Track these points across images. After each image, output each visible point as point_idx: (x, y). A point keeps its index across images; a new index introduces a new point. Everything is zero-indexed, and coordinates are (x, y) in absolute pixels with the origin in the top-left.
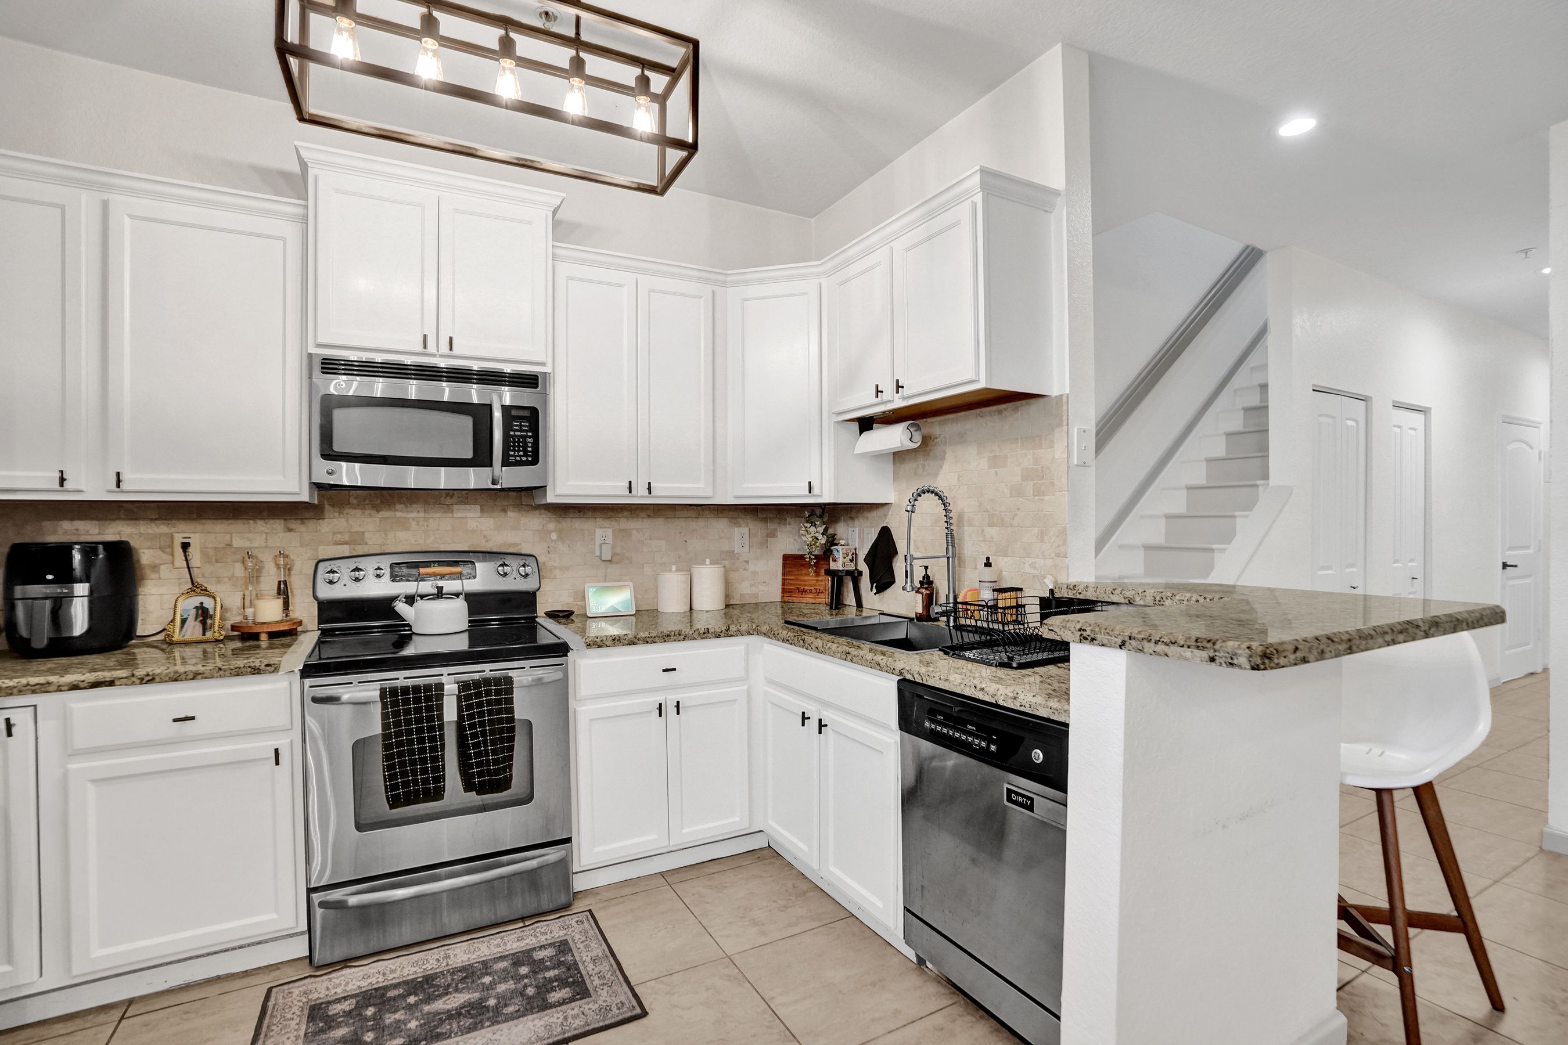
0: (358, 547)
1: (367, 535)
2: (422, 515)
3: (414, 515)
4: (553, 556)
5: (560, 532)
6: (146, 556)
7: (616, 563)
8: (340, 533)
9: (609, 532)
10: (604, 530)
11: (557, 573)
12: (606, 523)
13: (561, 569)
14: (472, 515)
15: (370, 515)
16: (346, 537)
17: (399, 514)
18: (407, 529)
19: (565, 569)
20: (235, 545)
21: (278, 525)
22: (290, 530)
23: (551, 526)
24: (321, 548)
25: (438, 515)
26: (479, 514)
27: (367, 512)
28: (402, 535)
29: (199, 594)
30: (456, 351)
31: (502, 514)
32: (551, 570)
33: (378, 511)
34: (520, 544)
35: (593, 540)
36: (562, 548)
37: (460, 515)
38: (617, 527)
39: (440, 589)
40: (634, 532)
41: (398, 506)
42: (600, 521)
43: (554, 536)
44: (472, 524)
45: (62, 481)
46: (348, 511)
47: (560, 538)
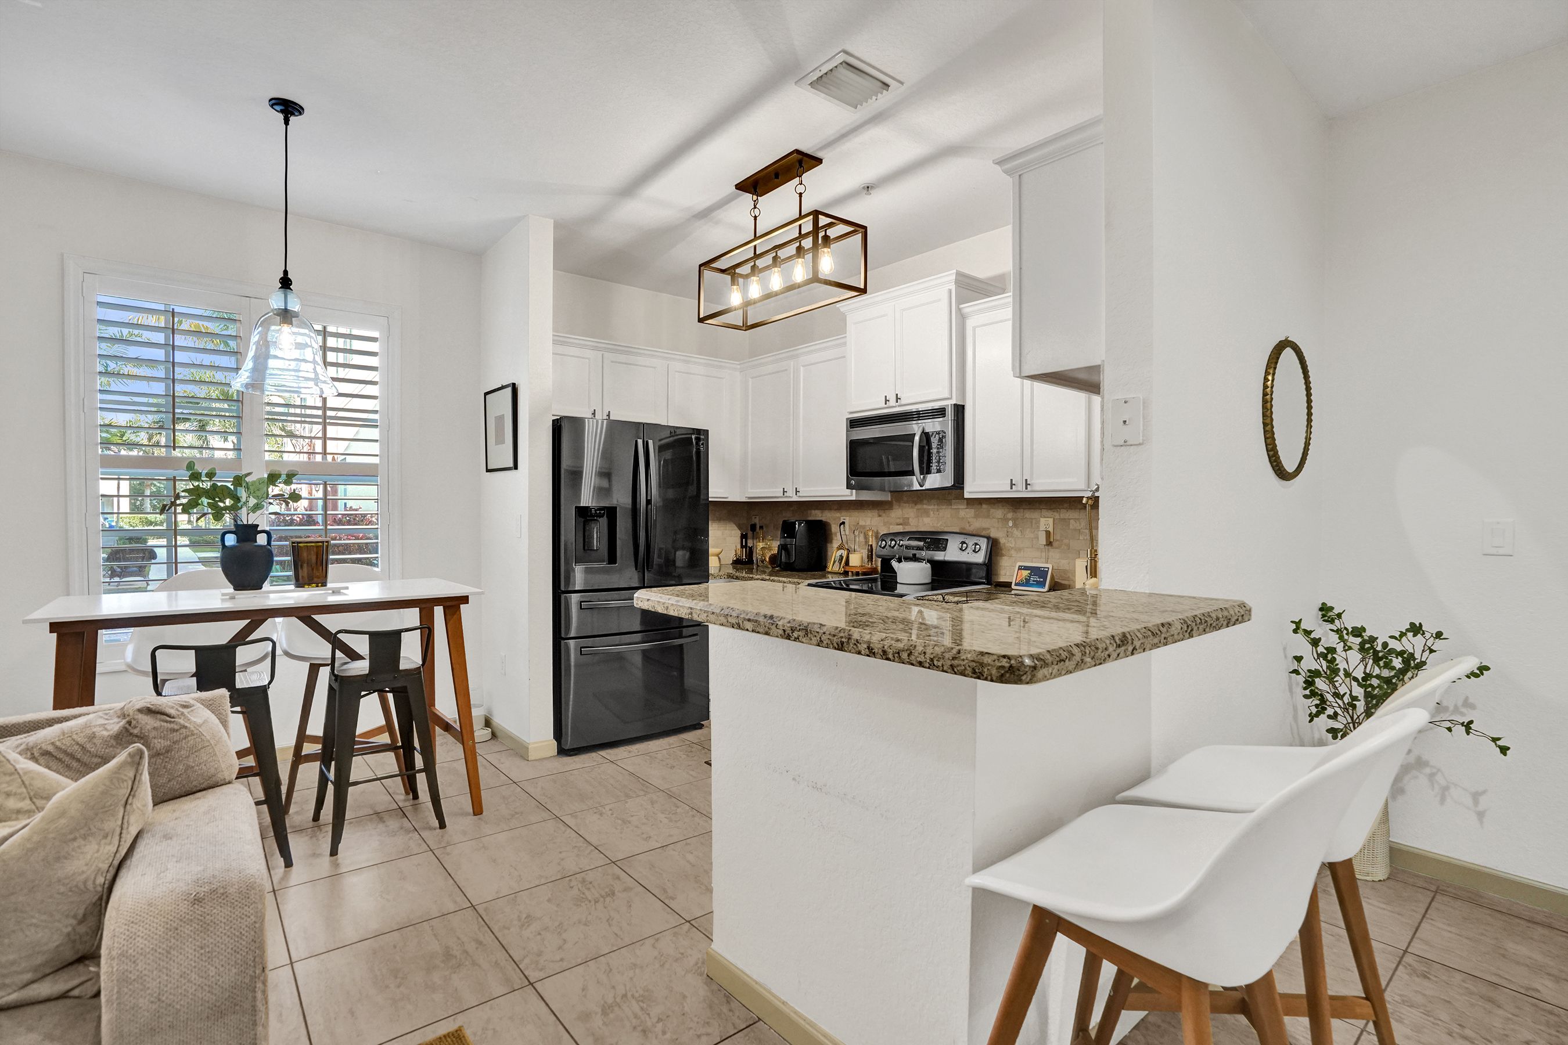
0: (906, 527)
1: (910, 519)
2: (936, 507)
3: (932, 507)
4: (1010, 539)
5: (1014, 520)
6: (834, 528)
7: (1056, 548)
8: (899, 518)
9: (1051, 521)
10: (1047, 519)
11: (1013, 552)
12: (1049, 513)
13: (1016, 550)
14: (962, 507)
15: (912, 507)
16: (901, 521)
17: (925, 506)
18: (928, 516)
19: (1019, 550)
20: (860, 524)
21: (875, 513)
22: (880, 516)
23: (1010, 515)
24: (891, 527)
25: (944, 507)
26: (965, 507)
27: (911, 505)
28: (926, 520)
29: (841, 549)
30: (903, 401)
31: (980, 506)
32: (1009, 550)
33: (916, 505)
34: (989, 529)
35: (1038, 527)
36: (1017, 533)
37: (955, 507)
38: (1057, 516)
39: (914, 555)
40: (1072, 521)
41: (925, 502)
42: (1045, 512)
43: (1011, 524)
44: (962, 513)
45: (784, 492)
46: (902, 504)
47: (1015, 525)
